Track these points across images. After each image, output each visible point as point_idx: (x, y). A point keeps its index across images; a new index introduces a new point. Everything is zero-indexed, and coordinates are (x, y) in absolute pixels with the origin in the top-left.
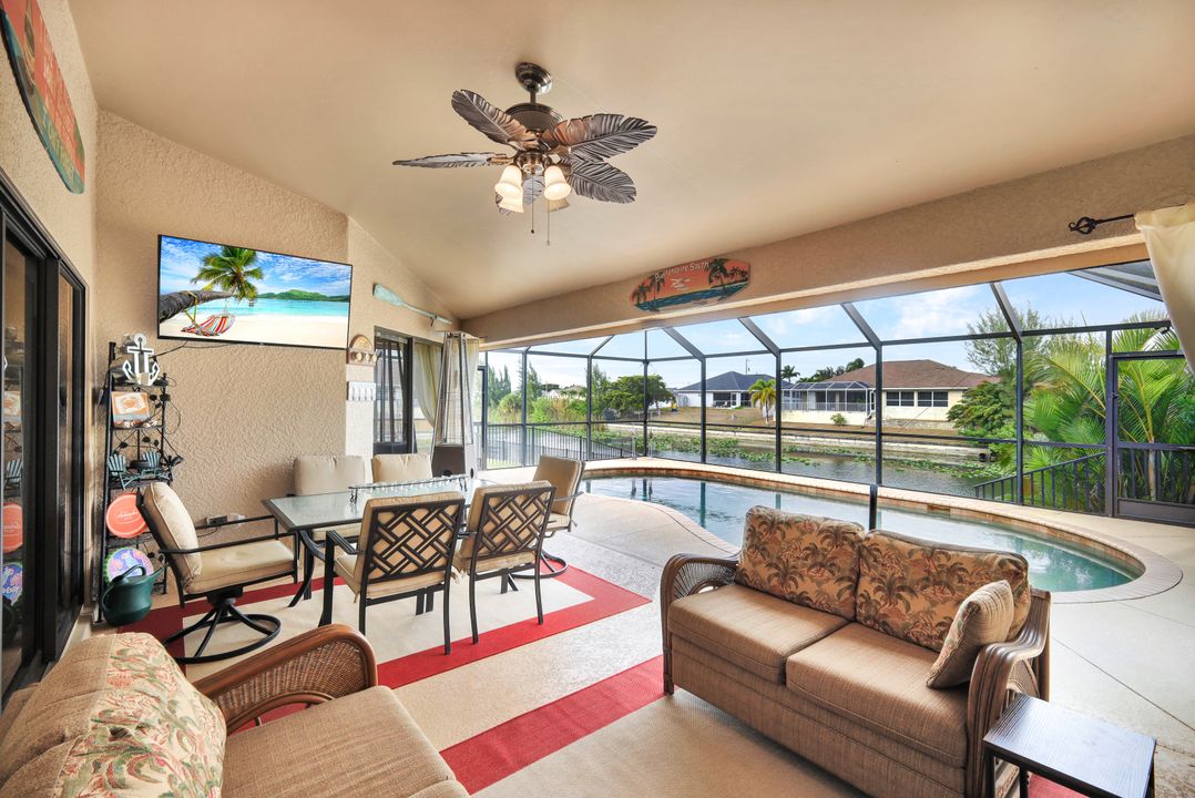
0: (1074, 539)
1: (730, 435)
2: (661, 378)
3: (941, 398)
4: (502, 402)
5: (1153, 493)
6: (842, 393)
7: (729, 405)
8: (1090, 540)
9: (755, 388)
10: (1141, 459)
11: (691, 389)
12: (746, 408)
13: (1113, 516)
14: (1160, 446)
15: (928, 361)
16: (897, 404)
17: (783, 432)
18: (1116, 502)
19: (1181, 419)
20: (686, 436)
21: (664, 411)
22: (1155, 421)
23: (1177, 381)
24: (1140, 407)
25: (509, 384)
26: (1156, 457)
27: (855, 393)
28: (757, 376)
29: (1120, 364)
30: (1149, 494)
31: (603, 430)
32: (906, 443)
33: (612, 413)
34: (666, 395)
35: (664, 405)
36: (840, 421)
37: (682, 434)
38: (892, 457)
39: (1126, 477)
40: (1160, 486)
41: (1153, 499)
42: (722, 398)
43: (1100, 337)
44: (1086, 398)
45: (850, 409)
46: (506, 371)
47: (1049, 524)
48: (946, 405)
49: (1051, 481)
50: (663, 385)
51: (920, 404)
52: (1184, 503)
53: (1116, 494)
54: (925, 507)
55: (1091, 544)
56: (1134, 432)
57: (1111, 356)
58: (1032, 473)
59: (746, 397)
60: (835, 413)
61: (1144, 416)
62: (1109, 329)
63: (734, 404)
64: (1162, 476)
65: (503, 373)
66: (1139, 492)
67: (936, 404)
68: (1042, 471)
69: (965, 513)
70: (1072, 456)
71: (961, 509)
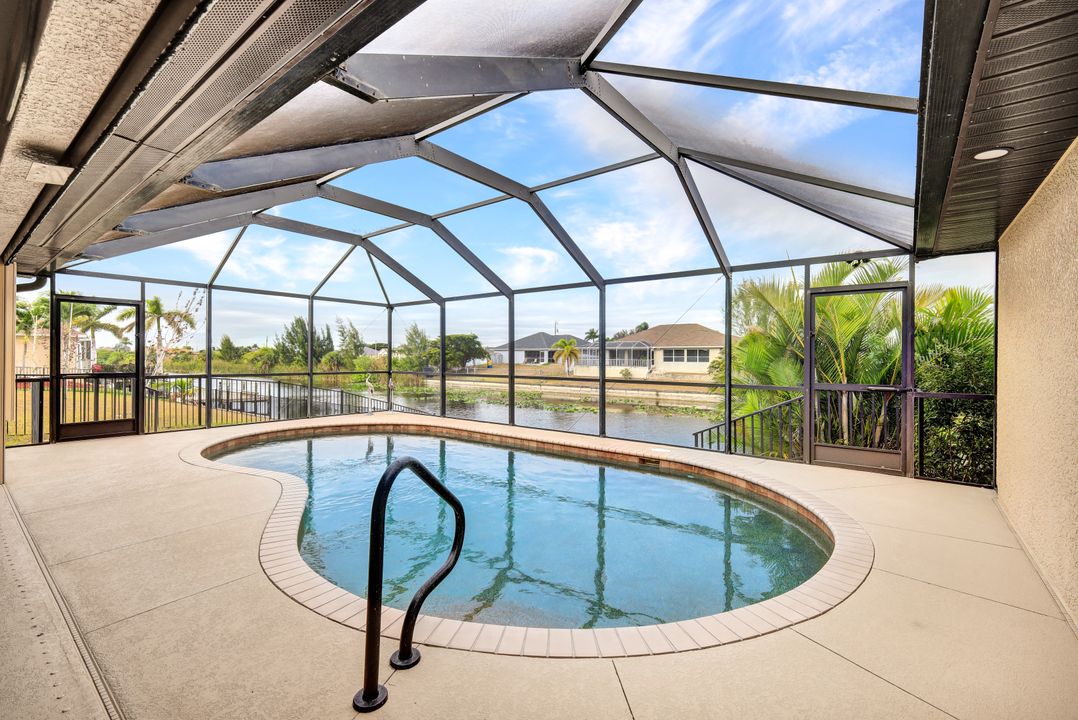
0: (770, 495)
1: (536, 389)
2: (476, 337)
3: (704, 354)
4: (323, 360)
5: (846, 436)
6: (629, 351)
7: (538, 362)
8: (784, 497)
9: (557, 346)
10: (836, 401)
11: (501, 348)
12: (552, 364)
13: (810, 463)
14: (852, 387)
15: (696, 325)
16: (671, 360)
17: (516, 380)
18: (813, 446)
19: (869, 361)
20: (498, 390)
21: (480, 367)
22: (848, 363)
23: (866, 323)
24: (834, 346)
25: (331, 342)
26: (848, 398)
27: (640, 351)
28: (564, 337)
29: (818, 300)
30: (843, 437)
31: (423, 385)
32: (677, 392)
33: (431, 370)
34: (482, 353)
35: (479, 362)
36: (627, 373)
37: (494, 388)
38: (666, 405)
39: (823, 419)
40: (851, 429)
41: (846, 442)
42: (532, 355)
43: (800, 270)
44: (789, 340)
45: (635, 364)
46: (328, 329)
47: (748, 478)
48: (707, 360)
49: (759, 426)
50: (479, 343)
51: (689, 360)
52: (871, 446)
53: (813, 438)
54: (636, 460)
55: (785, 502)
56: (830, 374)
57: (809, 292)
58: (743, 418)
59: (551, 354)
60: (623, 368)
61: (838, 356)
62: (807, 263)
63: (543, 361)
64: (853, 418)
65: (326, 331)
66: (834, 435)
67: (701, 360)
68: (752, 415)
69: (673, 466)
70: (779, 401)
71: (670, 461)
